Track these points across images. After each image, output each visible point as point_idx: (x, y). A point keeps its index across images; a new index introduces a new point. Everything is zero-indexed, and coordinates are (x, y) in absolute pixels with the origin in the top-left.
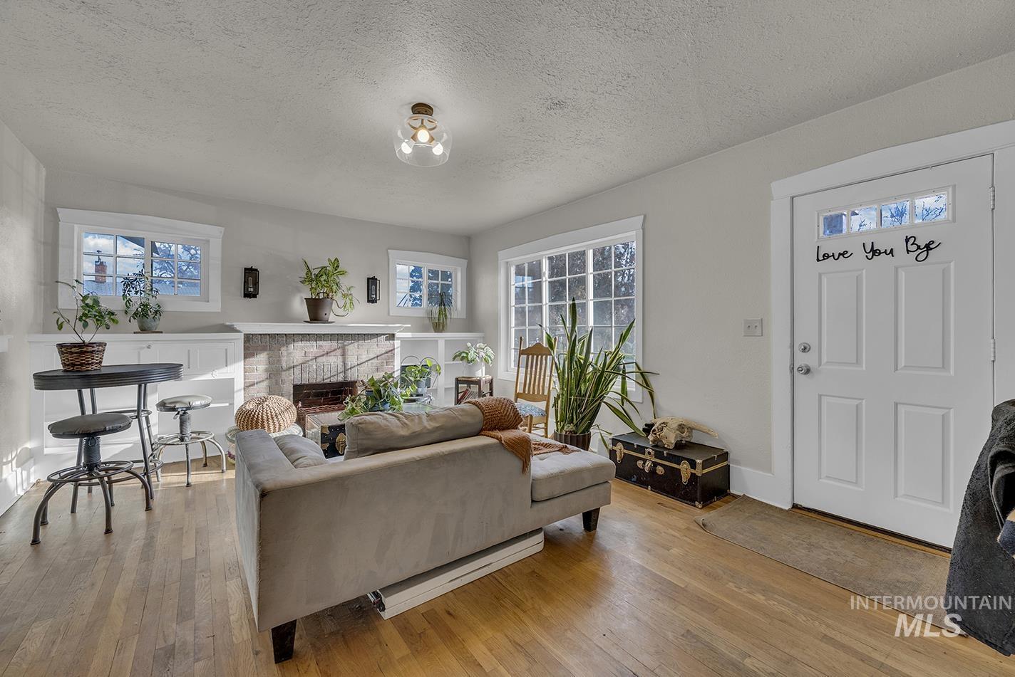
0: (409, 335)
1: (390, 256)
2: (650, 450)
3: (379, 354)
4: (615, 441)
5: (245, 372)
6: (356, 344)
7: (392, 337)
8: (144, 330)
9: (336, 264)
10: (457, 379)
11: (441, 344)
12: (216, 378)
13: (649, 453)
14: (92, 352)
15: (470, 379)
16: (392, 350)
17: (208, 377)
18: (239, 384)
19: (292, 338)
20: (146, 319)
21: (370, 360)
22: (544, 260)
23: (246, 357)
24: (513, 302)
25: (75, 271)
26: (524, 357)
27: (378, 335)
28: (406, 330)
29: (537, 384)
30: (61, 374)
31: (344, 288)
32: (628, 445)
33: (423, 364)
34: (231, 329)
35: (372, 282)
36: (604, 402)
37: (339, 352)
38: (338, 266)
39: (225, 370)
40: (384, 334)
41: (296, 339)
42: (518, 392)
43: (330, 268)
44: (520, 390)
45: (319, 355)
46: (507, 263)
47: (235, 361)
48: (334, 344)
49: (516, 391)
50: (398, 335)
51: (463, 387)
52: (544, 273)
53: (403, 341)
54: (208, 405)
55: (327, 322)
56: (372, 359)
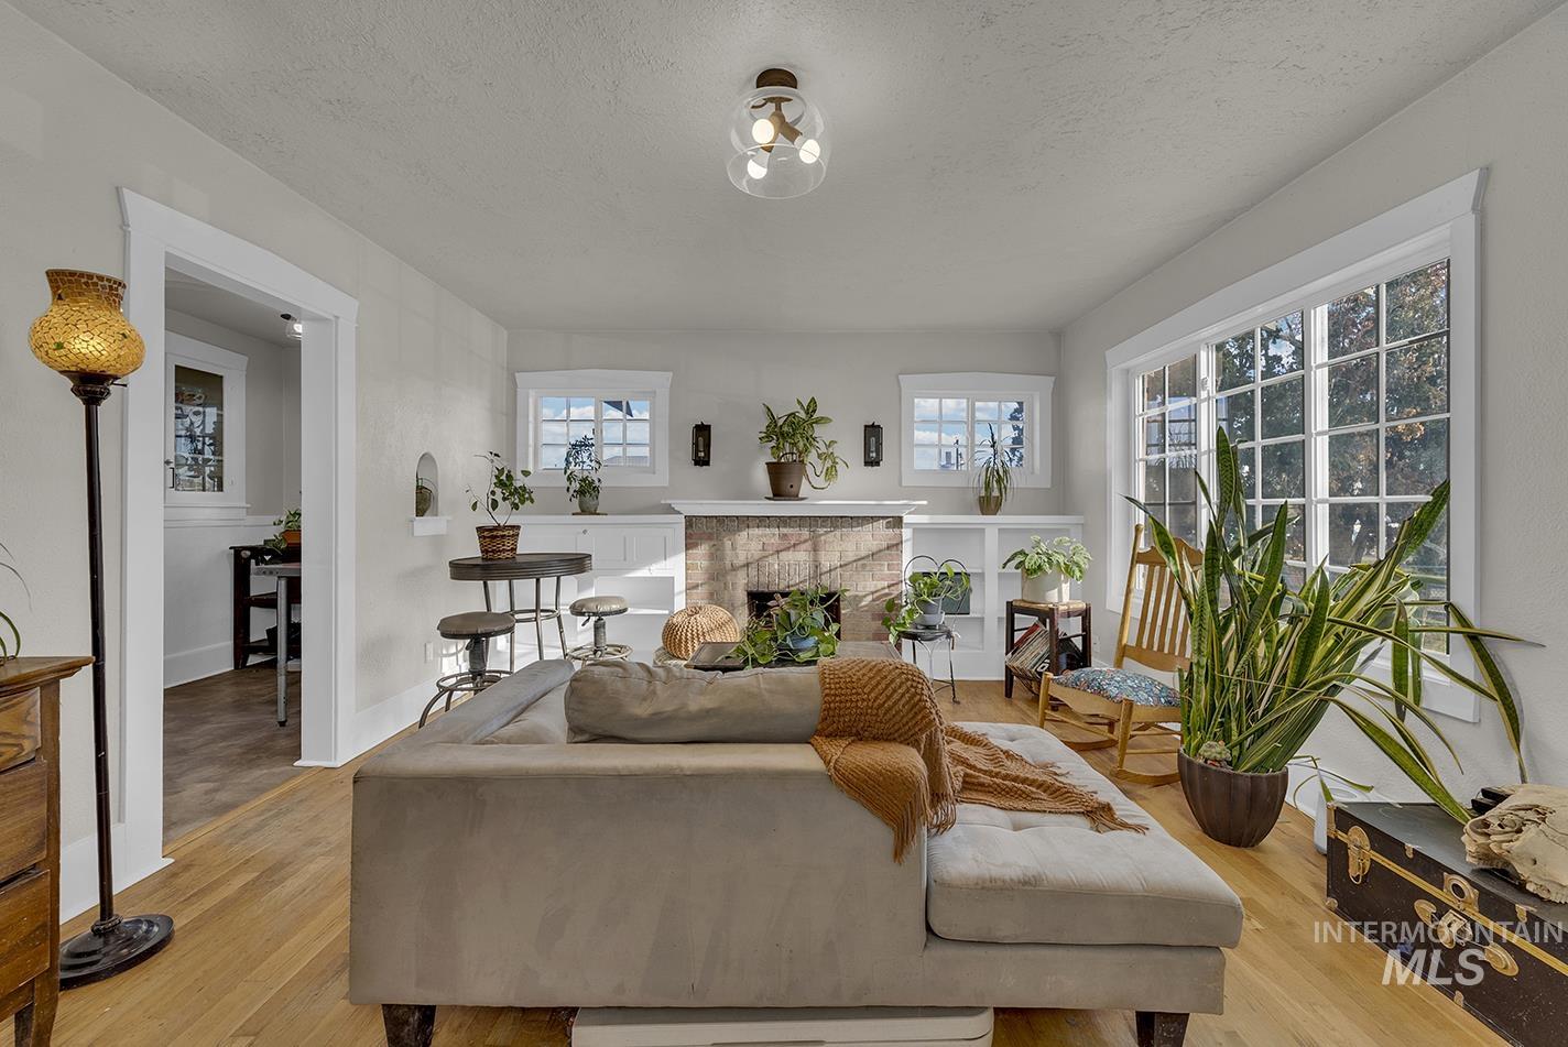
0: (923, 519)
1: (902, 384)
2: (1464, 885)
3: (875, 549)
4: (1343, 818)
5: (687, 569)
6: (838, 533)
7: (897, 522)
8: (584, 511)
9: (811, 408)
10: (1009, 604)
11: (991, 537)
12: (654, 575)
13: (1457, 889)
14: (503, 536)
15: (1034, 606)
16: (897, 544)
17: (643, 573)
18: (680, 585)
19: (745, 522)
20: (586, 495)
21: (859, 560)
22: (1203, 355)
23: (688, 547)
24: (1140, 451)
25: (531, 442)
26: (1141, 569)
27: (874, 519)
28: (919, 511)
29: (1170, 625)
30: (480, 562)
31: (821, 445)
32: (1383, 843)
33: (942, 570)
34: (670, 510)
35: (873, 432)
36: (1336, 702)
37: (808, 545)
38: (814, 411)
39: (662, 564)
40: (883, 518)
41: (750, 524)
42: (1124, 642)
43: (802, 415)
44: (1130, 638)
45: (782, 547)
46: (1128, 371)
47: (675, 553)
48: (805, 533)
49: (1120, 640)
50: (907, 519)
51: (1023, 621)
52: (1204, 382)
53: (918, 530)
54: (625, 610)
55: (796, 497)
56: (863, 558)
